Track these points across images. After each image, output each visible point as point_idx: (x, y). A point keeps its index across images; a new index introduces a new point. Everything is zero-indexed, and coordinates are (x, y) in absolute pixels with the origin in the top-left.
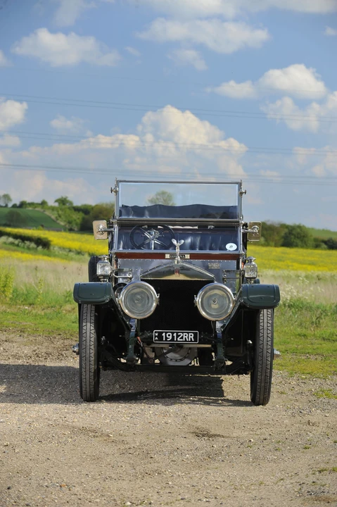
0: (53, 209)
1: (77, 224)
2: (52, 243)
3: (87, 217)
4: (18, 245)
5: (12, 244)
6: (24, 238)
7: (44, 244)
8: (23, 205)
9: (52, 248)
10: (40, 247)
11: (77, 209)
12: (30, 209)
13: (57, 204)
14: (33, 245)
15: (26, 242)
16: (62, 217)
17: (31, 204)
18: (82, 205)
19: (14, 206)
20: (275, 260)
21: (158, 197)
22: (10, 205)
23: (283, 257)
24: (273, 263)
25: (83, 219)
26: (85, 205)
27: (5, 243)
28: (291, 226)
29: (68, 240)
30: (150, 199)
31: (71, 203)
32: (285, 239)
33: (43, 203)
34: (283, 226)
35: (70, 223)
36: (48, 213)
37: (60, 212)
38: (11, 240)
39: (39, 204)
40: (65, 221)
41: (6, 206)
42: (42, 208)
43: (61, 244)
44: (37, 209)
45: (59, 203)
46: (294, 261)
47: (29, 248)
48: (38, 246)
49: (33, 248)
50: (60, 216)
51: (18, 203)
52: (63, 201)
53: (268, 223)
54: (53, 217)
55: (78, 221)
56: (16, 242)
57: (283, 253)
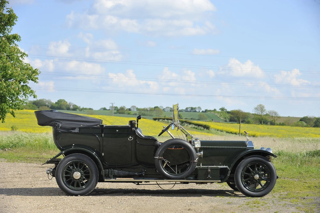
0: (218, 112)
1: (228, 119)
2: (211, 127)
3: (232, 116)
4: (196, 128)
5: (194, 128)
6: (199, 125)
7: (207, 127)
8: (206, 111)
9: (210, 129)
10: (205, 129)
11: (228, 112)
12: (209, 112)
13: (220, 111)
14: (202, 128)
15: (199, 127)
16: (222, 116)
17: (210, 111)
18: (231, 111)
19: (203, 112)
20: (304, 133)
21: (259, 107)
22: (201, 111)
23: (308, 132)
24: (303, 134)
25: (231, 117)
26: (232, 111)
27: (191, 127)
28: (318, 118)
29: (218, 126)
30: (255, 108)
31: (226, 110)
32: (315, 124)
33: (215, 110)
34: (315, 118)
35: (225, 118)
36: (216, 114)
37: (221, 114)
38: (194, 126)
39: (213, 111)
40: (223, 117)
41: (199, 112)
42: (214, 112)
43: (215, 128)
44: (212, 113)
45: (221, 110)
46: (313, 133)
47: (201, 130)
48: (204, 129)
49: (202, 130)
50: (221, 116)
51: (204, 111)
52: (222, 109)
53: (309, 117)
54: (218, 116)
55: (229, 117)
56: (196, 127)
57: (309, 130)
